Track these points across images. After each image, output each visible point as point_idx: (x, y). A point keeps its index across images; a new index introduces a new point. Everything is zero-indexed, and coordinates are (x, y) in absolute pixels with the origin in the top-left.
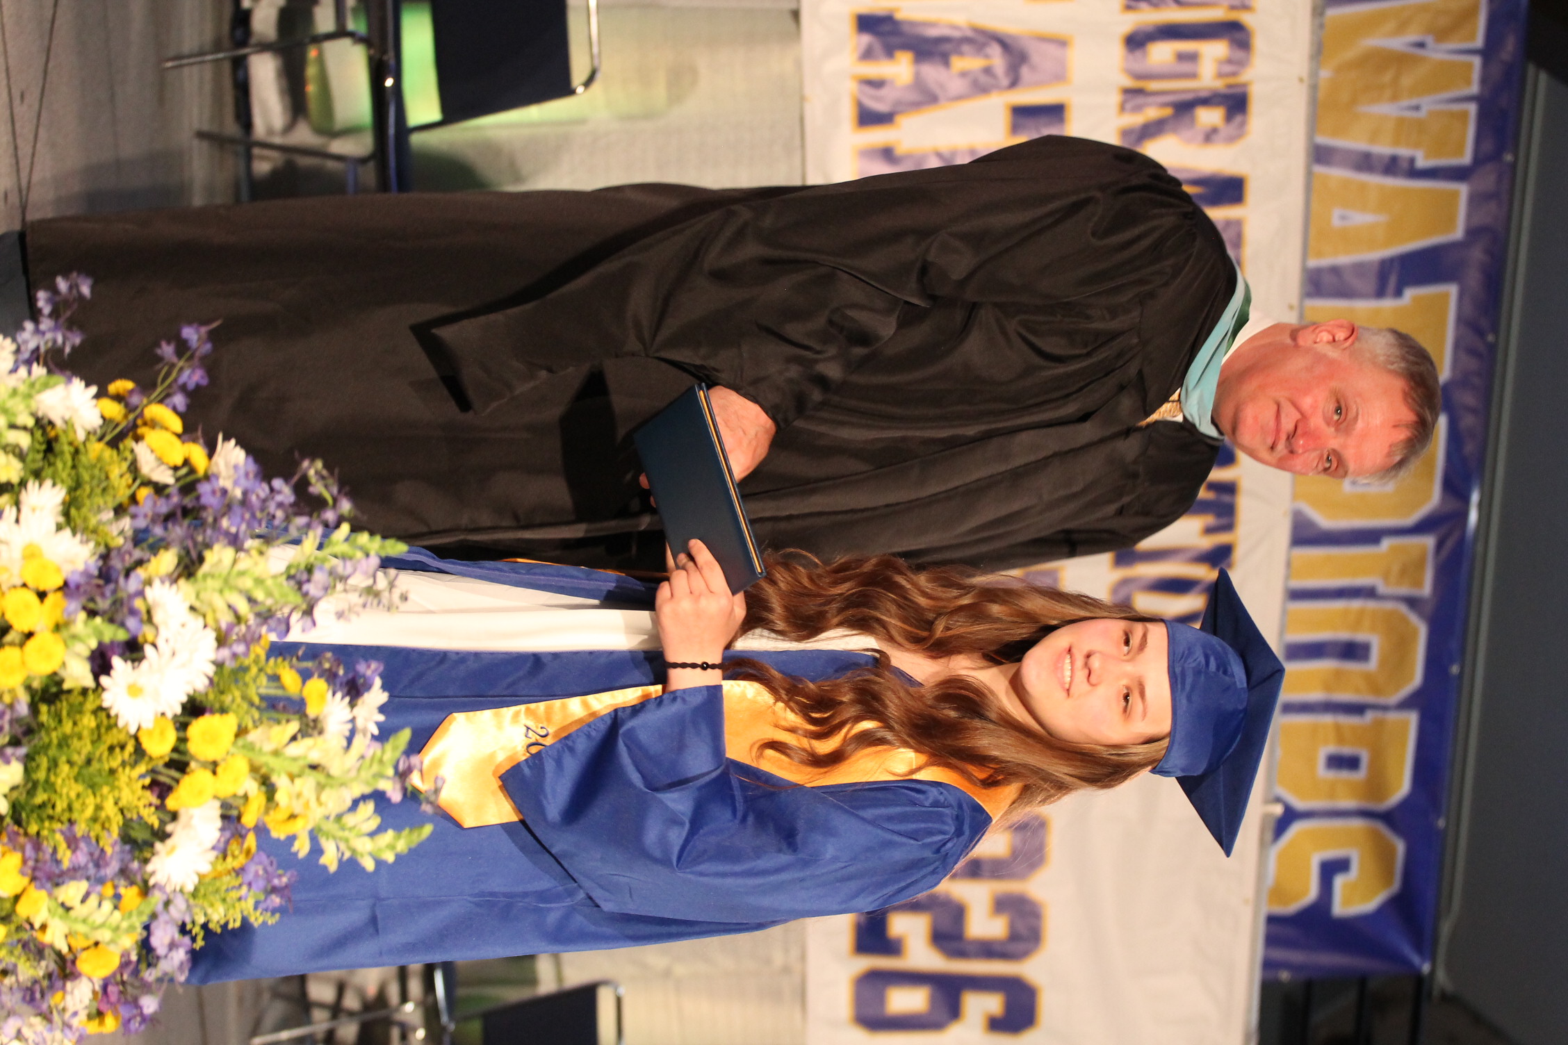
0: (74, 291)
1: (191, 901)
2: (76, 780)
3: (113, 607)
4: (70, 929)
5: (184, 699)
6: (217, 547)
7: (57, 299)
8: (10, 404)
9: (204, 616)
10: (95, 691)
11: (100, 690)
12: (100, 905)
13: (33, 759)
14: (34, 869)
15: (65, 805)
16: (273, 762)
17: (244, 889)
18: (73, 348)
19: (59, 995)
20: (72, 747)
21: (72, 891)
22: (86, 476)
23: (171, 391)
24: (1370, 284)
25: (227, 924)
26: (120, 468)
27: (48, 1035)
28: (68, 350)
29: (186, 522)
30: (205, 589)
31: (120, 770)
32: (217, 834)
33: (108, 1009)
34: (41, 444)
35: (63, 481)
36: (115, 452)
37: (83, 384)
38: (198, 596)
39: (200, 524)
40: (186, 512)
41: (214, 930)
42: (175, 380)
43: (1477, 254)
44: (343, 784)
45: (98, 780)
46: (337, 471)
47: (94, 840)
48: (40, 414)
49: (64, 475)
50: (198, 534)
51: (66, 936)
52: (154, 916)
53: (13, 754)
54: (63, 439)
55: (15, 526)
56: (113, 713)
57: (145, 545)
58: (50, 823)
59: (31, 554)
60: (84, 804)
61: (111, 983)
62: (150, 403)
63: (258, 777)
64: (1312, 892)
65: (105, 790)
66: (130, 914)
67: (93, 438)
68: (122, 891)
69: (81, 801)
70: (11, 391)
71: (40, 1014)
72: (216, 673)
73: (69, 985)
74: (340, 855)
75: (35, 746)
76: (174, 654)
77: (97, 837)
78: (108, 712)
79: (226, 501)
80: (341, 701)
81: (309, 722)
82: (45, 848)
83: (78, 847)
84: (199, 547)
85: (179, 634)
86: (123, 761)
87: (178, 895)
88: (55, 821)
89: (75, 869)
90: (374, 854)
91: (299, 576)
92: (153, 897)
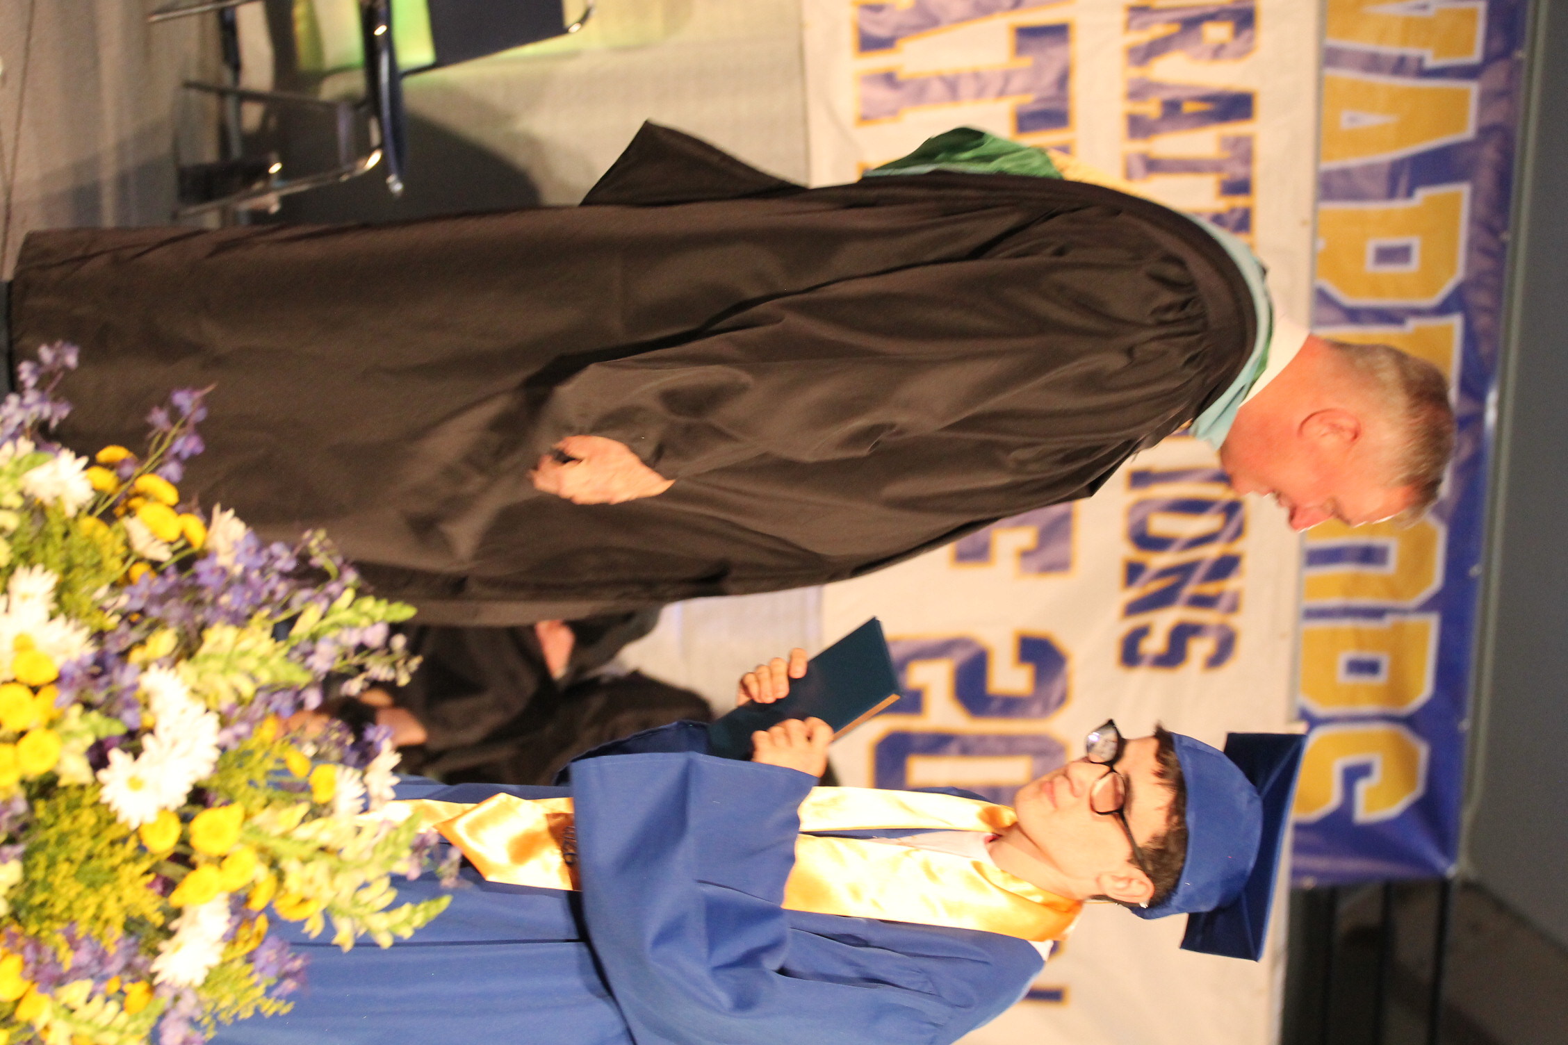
0: (60, 361)
1: (201, 994)
2: (76, 878)
3: (109, 701)
4: (74, 1030)
5: (188, 789)
6: (216, 627)
7: (42, 370)
9: (206, 698)
10: (93, 786)
11: (97, 786)
12: (104, 1007)
13: (31, 857)
14: (36, 972)
15: (64, 905)
16: (281, 845)
17: (256, 977)
20: (71, 845)
21: (76, 991)
22: (79, 560)
23: (164, 460)
24: (1380, 186)
25: (238, 1013)
26: (113, 542)
28: (55, 423)
29: (183, 602)
30: (207, 671)
31: (120, 869)
32: (226, 924)
34: (28, 522)
35: (54, 565)
36: (108, 530)
37: (72, 455)
38: (200, 675)
39: (198, 603)
40: (182, 591)
42: (169, 448)
43: (1489, 153)
44: (355, 868)
45: (100, 877)
47: (96, 940)
48: (28, 492)
49: (56, 560)
50: (197, 613)
51: (70, 1037)
52: (162, 1016)
53: (11, 853)
54: (53, 517)
56: (113, 808)
57: (141, 626)
58: (50, 923)
59: (23, 646)
60: (84, 903)
62: (140, 475)
63: (266, 861)
64: (1334, 800)
65: (107, 889)
66: (137, 1016)
67: (83, 514)
68: (128, 987)
69: (81, 901)
72: (220, 758)
74: (354, 932)
75: (32, 844)
76: (174, 744)
77: (100, 937)
78: (108, 805)
79: (225, 580)
80: (352, 776)
81: (317, 805)
82: (45, 950)
83: (80, 946)
84: (198, 626)
85: (180, 721)
86: (125, 858)
87: (185, 991)
88: (54, 921)
89: (77, 969)
90: (390, 932)
91: (302, 647)
92: (161, 994)
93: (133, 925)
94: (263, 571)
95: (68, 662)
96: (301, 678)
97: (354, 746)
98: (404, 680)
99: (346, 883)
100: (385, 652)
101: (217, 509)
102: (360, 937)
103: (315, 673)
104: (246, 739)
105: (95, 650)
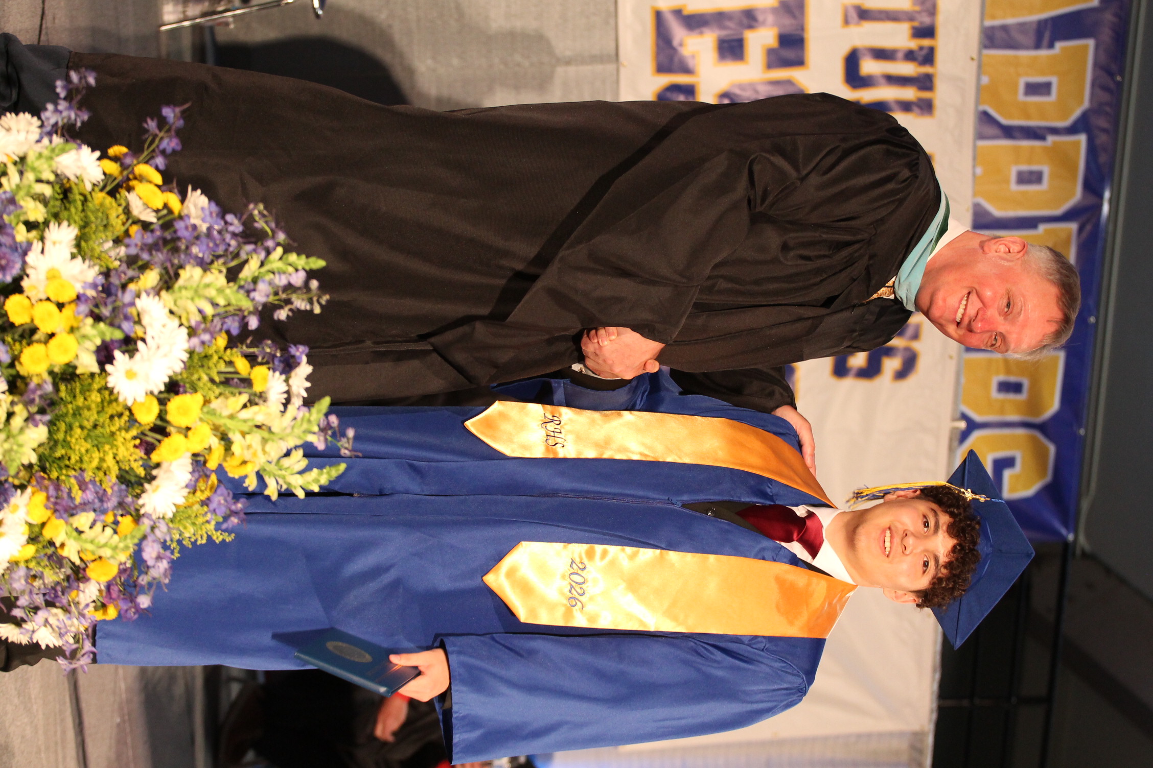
0: (83, 81)
1: (171, 525)
2: (85, 440)
3: (113, 315)
4: (81, 547)
5: (167, 380)
6: (188, 267)
7: (71, 86)
8: (37, 164)
9: (180, 317)
10: (100, 375)
11: (104, 374)
12: (103, 530)
13: (55, 425)
14: (55, 504)
15: (77, 458)
16: (230, 423)
17: (209, 516)
18: (83, 123)
19: (74, 594)
20: (83, 416)
21: (83, 520)
22: (93, 219)
23: (154, 154)
24: (1030, 39)
25: (196, 541)
26: (117, 210)
27: (68, 622)
28: (79, 124)
29: (165, 251)
30: (181, 298)
31: (118, 433)
32: (189, 476)
33: (110, 603)
34: (59, 194)
35: (75, 222)
36: (113, 200)
38: (175, 302)
39: (175, 250)
40: (165, 242)
41: (187, 546)
42: (158, 146)
43: (1108, 17)
44: (281, 439)
45: (101, 440)
47: (98, 484)
48: (59, 172)
49: (77, 218)
50: (175, 258)
51: (79, 552)
52: (144, 537)
53: (41, 420)
54: (75, 190)
55: (41, 256)
56: (115, 391)
57: (135, 266)
58: (67, 471)
59: (53, 276)
60: (91, 457)
61: (113, 585)
62: (139, 163)
63: (219, 434)
65: (107, 447)
66: (126, 537)
67: (97, 189)
68: (119, 518)
69: (89, 455)
70: (37, 155)
71: (62, 608)
72: (188, 361)
73: (81, 585)
74: (279, 488)
75: (56, 415)
76: (158, 347)
77: (101, 481)
78: (111, 390)
79: (196, 234)
80: (279, 379)
81: (255, 395)
82: (63, 489)
83: (87, 488)
84: (175, 267)
85: (161, 332)
86: (120, 425)
87: (161, 521)
88: (70, 470)
89: (85, 504)
90: (304, 487)
91: (247, 287)
92: (143, 523)
93: (124, 477)
94: (220, 232)
95: (84, 285)
96: (246, 304)
97: (281, 358)
98: (317, 310)
100: (305, 291)
102: (283, 490)
103: (256, 304)
104: (206, 347)
105: (103, 281)
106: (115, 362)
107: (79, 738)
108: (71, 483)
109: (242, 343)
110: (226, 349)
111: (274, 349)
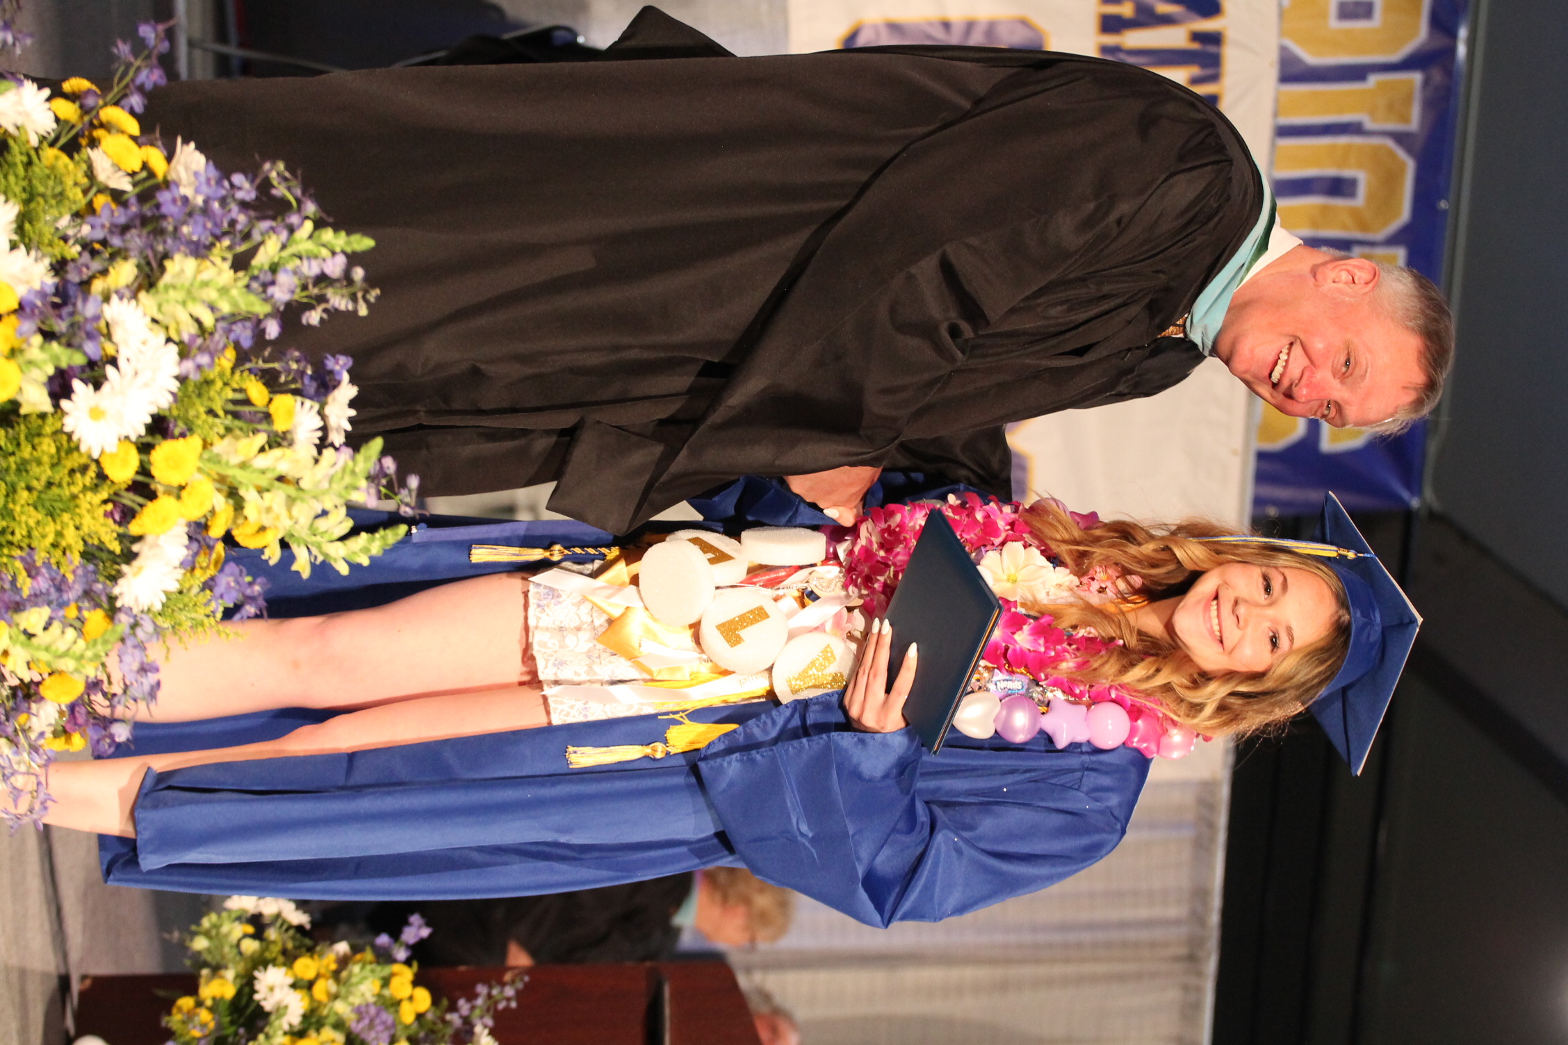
1: (160, 620)
2: (36, 508)
3: (71, 332)
4: (31, 656)
5: (149, 420)
6: (178, 257)
9: (167, 329)
10: (53, 415)
11: (59, 412)
12: (63, 632)
15: (25, 533)
16: (240, 474)
18: (24, 49)
19: (22, 718)
20: (31, 473)
21: (34, 618)
22: (41, 189)
23: (127, 92)
26: (75, 173)
27: (13, 756)
29: (145, 232)
30: (168, 301)
31: (81, 496)
32: (185, 551)
33: (75, 731)
35: (15, 195)
36: (70, 161)
37: (35, 86)
38: (160, 307)
39: (159, 232)
40: (144, 221)
42: (133, 80)
44: (315, 497)
45: (58, 505)
46: (299, 172)
47: (54, 567)
49: (17, 190)
50: (158, 243)
51: (28, 663)
52: (121, 642)
54: (15, 147)
56: (75, 438)
57: (102, 255)
58: (10, 549)
60: (43, 531)
61: (78, 705)
62: (105, 105)
63: (225, 488)
64: (1299, 429)
65: (66, 517)
66: (95, 642)
67: (45, 144)
68: (86, 614)
69: (40, 529)
71: (6, 738)
72: (179, 389)
73: (34, 706)
74: (312, 560)
76: (136, 374)
77: (58, 563)
78: (69, 436)
79: (187, 210)
80: (311, 407)
81: (276, 434)
82: (4, 576)
83: (38, 573)
84: (159, 256)
85: (141, 352)
86: (85, 486)
87: (144, 616)
88: (14, 548)
89: (36, 595)
90: (348, 559)
91: (262, 277)
92: (120, 621)
93: (92, 553)
94: (223, 201)
95: (29, 291)
96: (261, 309)
97: (312, 377)
98: (363, 311)
99: (304, 512)
100: (345, 283)
101: (179, 140)
102: (318, 562)
103: (275, 303)
104: (206, 369)
105: (56, 280)
106: (74, 396)
107: (45, 846)
108: (18, 569)
109: (257, 358)
110: (233, 370)
111: (302, 364)
